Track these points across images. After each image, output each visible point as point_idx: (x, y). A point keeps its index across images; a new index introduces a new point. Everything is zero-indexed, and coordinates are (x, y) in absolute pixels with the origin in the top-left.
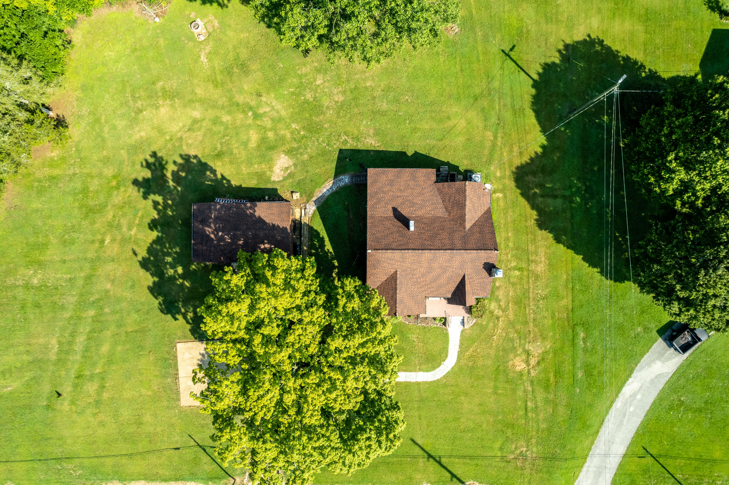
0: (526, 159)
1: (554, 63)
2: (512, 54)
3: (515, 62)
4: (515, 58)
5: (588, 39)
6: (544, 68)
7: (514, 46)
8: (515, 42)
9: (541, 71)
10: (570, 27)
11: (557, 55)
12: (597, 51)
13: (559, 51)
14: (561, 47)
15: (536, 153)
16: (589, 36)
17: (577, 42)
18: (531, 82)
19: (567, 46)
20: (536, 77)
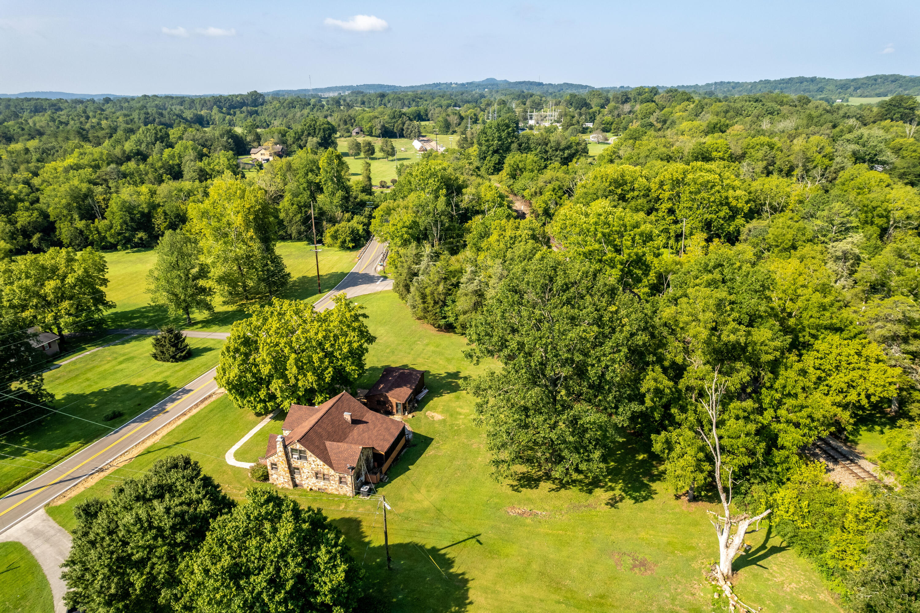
0: (364, 529)
1: (452, 567)
2: (474, 540)
3: (464, 541)
4: (468, 542)
5: (467, 601)
6: (449, 559)
7: (481, 544)
8: (484, 545)
9: (448, 556)
10: (485, 590)
11: (460, 572)
12: (450, 607)
13: (463, 574)
14: (466, 577)
15: (366, 537)
16: (471, 603)
17: (467, 590)
18: (439, 547)
19: (466, 581)
20: (442, 552)
